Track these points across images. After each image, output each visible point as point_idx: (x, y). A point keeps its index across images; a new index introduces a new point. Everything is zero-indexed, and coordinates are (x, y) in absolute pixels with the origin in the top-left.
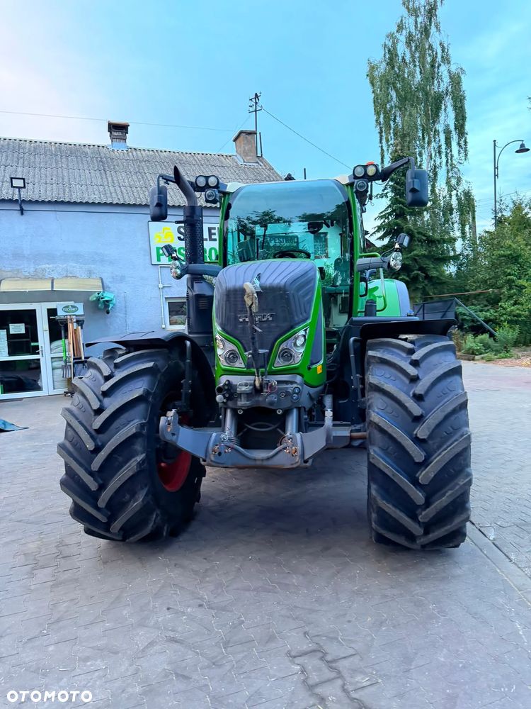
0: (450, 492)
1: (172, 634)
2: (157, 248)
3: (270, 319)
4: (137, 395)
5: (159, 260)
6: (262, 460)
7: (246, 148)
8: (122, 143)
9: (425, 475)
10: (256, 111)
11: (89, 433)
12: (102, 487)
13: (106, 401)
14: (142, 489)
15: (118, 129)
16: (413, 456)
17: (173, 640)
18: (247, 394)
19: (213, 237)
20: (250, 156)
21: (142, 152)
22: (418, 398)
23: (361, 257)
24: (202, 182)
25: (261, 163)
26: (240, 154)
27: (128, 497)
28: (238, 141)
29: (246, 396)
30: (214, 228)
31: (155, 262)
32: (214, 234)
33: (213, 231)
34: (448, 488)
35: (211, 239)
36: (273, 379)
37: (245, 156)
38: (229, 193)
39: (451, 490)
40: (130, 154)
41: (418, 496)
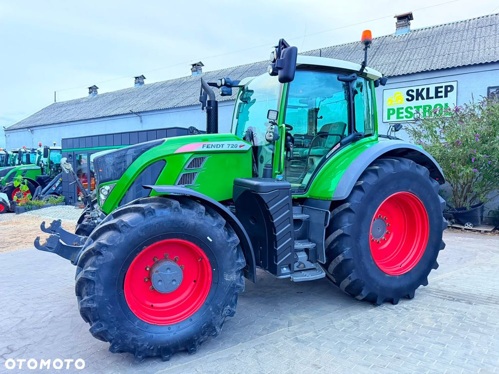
5: (389, 118)
8: (404, 29)
32: (441, 92)
35: (437, 97)
40: (407, 36)
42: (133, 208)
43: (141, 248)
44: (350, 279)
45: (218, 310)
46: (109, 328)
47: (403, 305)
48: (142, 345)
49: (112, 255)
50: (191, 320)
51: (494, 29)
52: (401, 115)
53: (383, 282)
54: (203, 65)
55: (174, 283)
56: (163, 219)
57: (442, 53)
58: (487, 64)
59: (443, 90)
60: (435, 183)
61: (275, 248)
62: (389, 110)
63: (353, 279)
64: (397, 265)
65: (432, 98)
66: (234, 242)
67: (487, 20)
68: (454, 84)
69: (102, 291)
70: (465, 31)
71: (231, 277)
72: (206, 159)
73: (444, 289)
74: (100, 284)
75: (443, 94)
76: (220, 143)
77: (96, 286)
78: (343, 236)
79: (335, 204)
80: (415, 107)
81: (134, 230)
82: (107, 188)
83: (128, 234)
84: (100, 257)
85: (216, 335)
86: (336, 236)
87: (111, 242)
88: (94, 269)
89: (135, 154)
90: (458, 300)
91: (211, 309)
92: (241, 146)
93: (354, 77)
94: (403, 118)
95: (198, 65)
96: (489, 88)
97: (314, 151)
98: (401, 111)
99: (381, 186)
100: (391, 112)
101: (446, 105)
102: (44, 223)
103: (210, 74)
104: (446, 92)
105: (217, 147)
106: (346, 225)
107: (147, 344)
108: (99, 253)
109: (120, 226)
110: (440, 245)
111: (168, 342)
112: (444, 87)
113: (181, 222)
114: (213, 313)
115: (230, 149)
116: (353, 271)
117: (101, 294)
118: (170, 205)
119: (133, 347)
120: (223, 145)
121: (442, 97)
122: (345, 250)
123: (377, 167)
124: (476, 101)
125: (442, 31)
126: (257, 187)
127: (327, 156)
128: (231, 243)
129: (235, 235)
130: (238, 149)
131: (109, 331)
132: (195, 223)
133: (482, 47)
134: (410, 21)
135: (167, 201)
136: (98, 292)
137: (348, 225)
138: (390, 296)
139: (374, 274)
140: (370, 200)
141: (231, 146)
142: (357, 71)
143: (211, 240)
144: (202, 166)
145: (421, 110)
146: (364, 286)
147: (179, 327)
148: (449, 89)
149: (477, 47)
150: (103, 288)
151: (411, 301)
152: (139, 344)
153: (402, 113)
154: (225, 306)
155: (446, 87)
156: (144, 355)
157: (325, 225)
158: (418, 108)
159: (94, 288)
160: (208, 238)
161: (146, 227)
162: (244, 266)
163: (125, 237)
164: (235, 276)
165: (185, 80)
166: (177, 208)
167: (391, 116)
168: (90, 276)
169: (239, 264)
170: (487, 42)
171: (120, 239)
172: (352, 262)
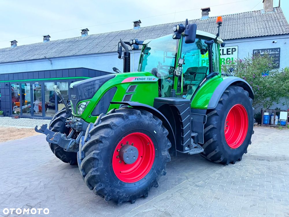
7: (267, 5)
15: (206, 11)
19: (229, 53)
20: (269, 8)
21: (214, 18)
24: (131, 42)
25: (276, 11)
28: (265, 1)
32: (230, 51)
33: (229, 50)
35: (228, 54)
37: (266, 9)
38: (144, 44)
40: (208, 20)
42: (115, 115)
43: (121, 138)
44: (216, 151)
45: (158, 172)
46: (105, 187)
47: (238, 164)
48: (123, 195)
49: (108, 143)
50: (145, 179)
51: (253, 19)
53: (229, 152)
54: (88, 31)
55: (134, 158)
56: (133, 121)
57: (229, 30)
58: (253, 37)
59: (231, 50)
60: (251, 100)
61: (182, 136)
62: (202, 60)
63: (217, 151)
64: (233, 143)
65: (225, 54)
66: (166, 133)
67: (249, 14)
68: (236, 48)
69: (102, 165)
70: (238, 19)
71: (165, 153)
72: (137, 86)
73: (252, 155)
74: (101, 161)
75: (230, 53)
76: (144, 77)
77: (99, 162)
78: (213, 128)
79: (209, 111)
81: (119, 127)
82: (84, 103)
83: (116, 130)
84: (101, 144)
85: (157, 187)
86: (209, 128)
87: (107, 135)
88: (98, 152)
89: (100, 84)
90: (262, 160)
91: (155, 172)
92: (153, 79)
93: (213, 42)
95: (85, 30)
96: (254, 50)
97: (193, 82)
99: (230, 101)
100: (203, 61)
101: (232, 58)
102: (37, 126)
103: (94, 36)
104: (232, 51)
105: (142, 80)
106: (214, 122)
107: (125, 194)
108: (101, 142)
109: (112, 126)
110: (252, 132)
111: (135, 192)
112: (231, 49)
113: (142, 122)
114: (157, 174)
115: (148, 81)
116: (217, 147)
117: (102, 166)
118: (136, 113)
119: (117, 197)
120: (145, 78)
121: (230, 54)
122: (214, 136)
123: (228, 91)
124: (250, 57)
125: (227, 19)
126: (174, 102)
127: (200, 85)
128: (165, 134)
129: (166, 129)
130: (152, 81)
131: (105, 188)
132: (149, 123)
133: (249, 28)
134: (209, 12)
135: (133, 110)
136: (100, 165)
137: (216, 122)
138: (232, 159)
139: (226, 149)
140: (225, 109)
141: (149, 79)
142: (214, 39)
143: (156, 133)
144: (135, 90)
146: (222, 155)
147: (140, 183)
148: (234, 50)
149: (246, 28)
150: (103, 163)
151: (240, 162)
152: (121, 195)
154: (162, 169)
155: (232, 49)
156: (123, 201)
157: (204, 123)
159: (98, 163)
160: (154, 131)
161: (125, 126)
162: (171, 146)
163: (114, 132)
164: (167, 152)
165: (78, 39)
166: (139, 114)
167: (203, 64)
168: (96, 156)
169: (168, 146)
170: (251, 26)
171: (112, 133)
172: (217, 142)
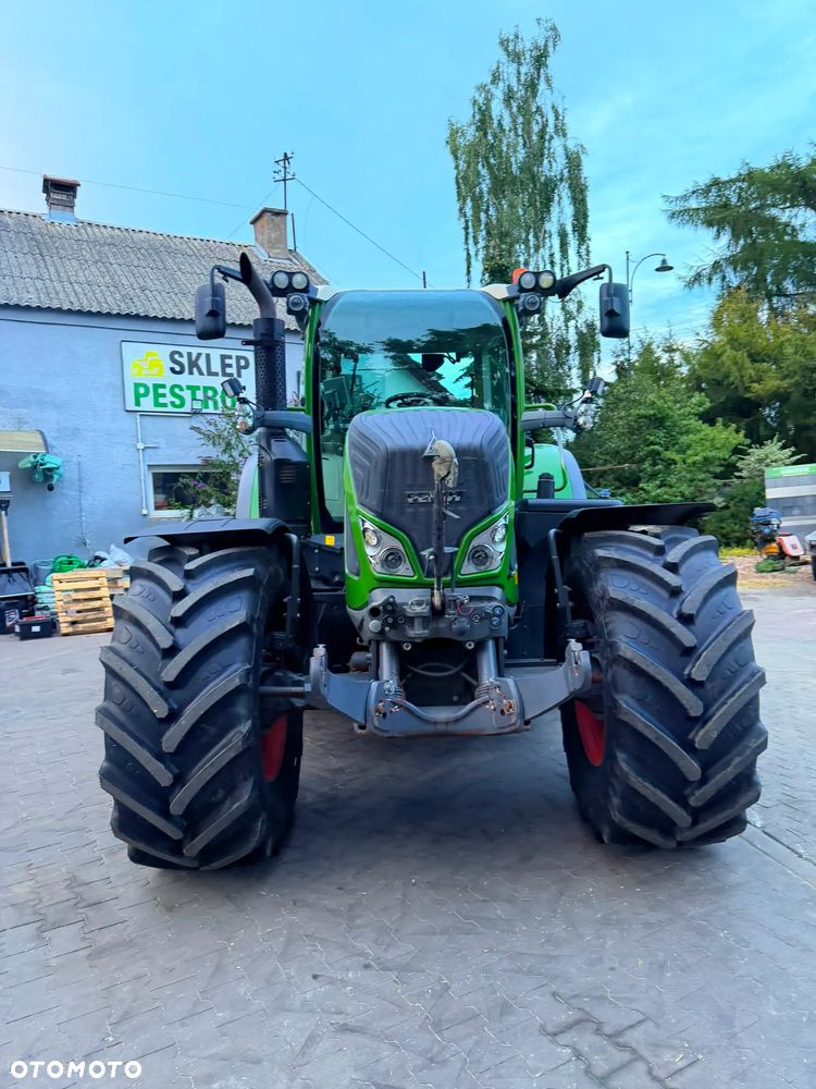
0: (737, 760)
1: (340, 1019)
2: (135, 384)
3: (458, 499)
4: (237, 623)
5: (138, 403)
6: (447, 723)
7: (273, 236)
8: (67, 212)
9: (703, 737)
10: (285, 180)
11: (156, 689)
12: (179, 780)
13: (181, 633)
14: (246, 779)
15: (60, 190)
16: (687, 707)
17: (345, 1029)
18: (424, 617)
19: (228, 370)
20: (278, 248)
21: (103, 230)
22: (686, 620)
23: (527, 409)
24: (282, 281)
25: (295, 260)
26: (262, 245)
27: (221, 793)
28: (259, 223)
29: (421, 620)
30: (230, 357)
31: (131, 406)
32: (230, 366)
33: (227, 361)
34: (735, 752)
35: (224, 374)
36: (462, 594)
37: (270, 248)
38: (320, 302)
39: (737, 755)
40: (83, 231)
41: (691, 767)
52: (161, 400)
59: (233, 362)
62: (137, 386)
65: (217, 374)
68: (251, 355)
75: (233, 371)
80: (188, 387)
94: (165, 405)
98: (161, 391)
100: (142, 390)
112: (234, 358)
134: (75, 199)
145: (200, 395)
153: (164, 395)
155: (238, 359)
158: (193, 389)
167: (142, 399)
